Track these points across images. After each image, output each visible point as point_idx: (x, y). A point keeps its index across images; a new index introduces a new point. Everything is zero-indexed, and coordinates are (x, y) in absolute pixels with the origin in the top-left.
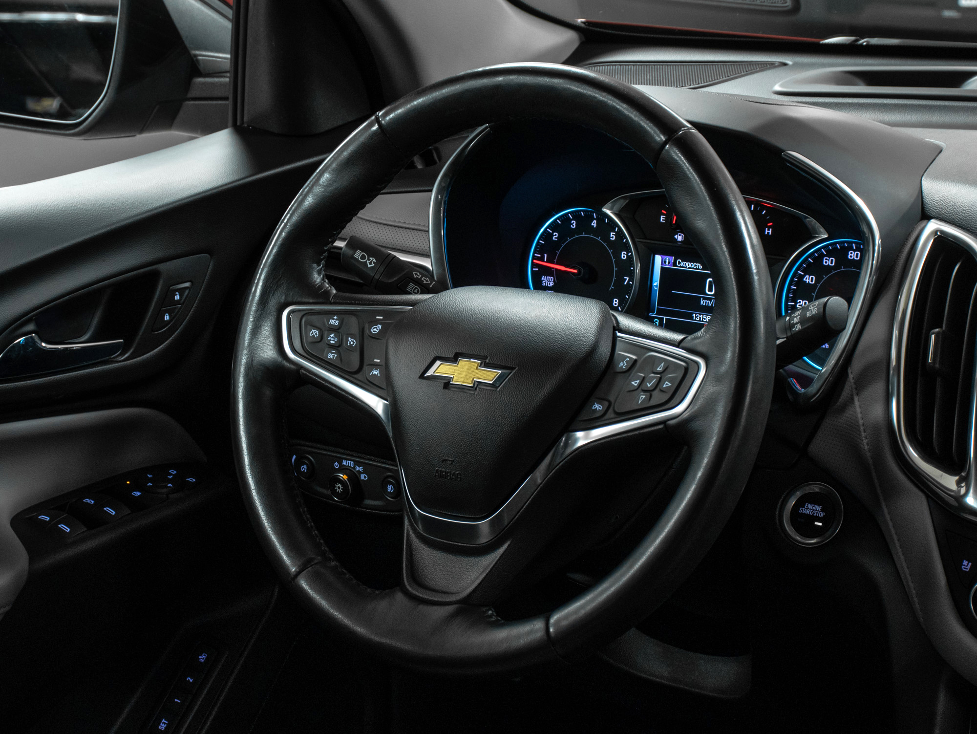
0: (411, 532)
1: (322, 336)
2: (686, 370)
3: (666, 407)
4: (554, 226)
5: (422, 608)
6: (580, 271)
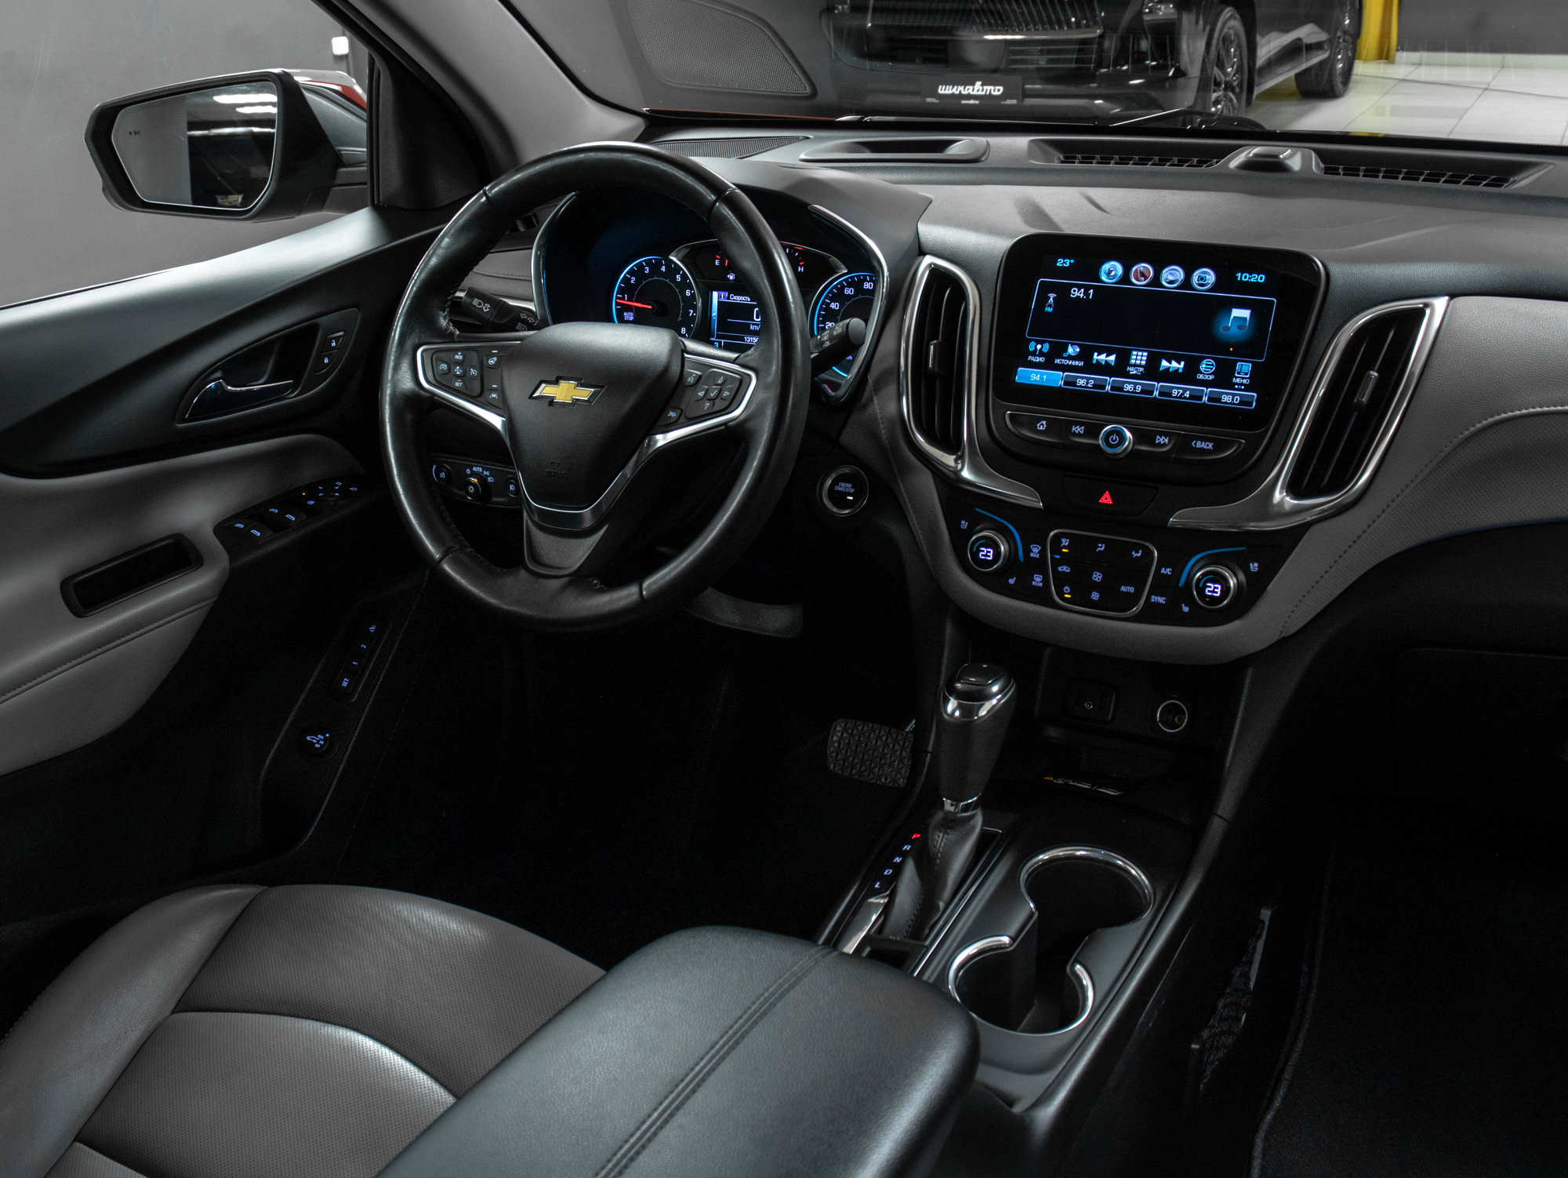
0: (529, 522)
1: (449, 369)
2: (741, 381)
3: (725, 412)
4: (631, 272)
5: (542, 581)
6: (653, 307)
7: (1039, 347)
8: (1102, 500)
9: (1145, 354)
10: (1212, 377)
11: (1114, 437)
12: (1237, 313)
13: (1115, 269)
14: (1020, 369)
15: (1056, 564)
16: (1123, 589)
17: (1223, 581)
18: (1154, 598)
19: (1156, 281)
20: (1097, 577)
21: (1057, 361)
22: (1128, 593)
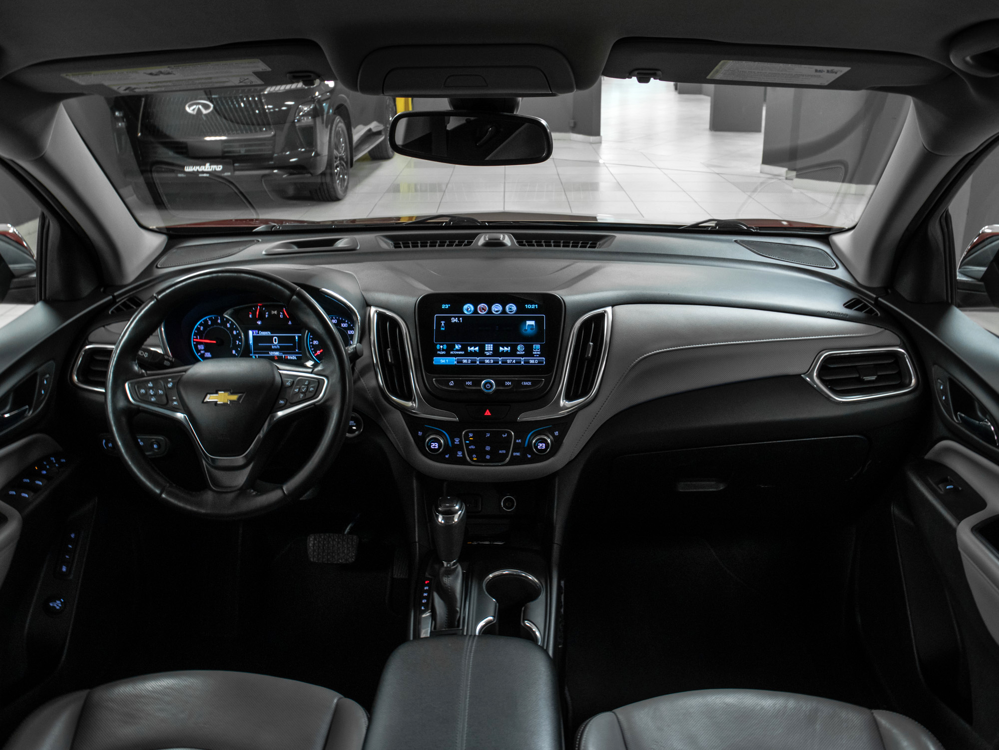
0: (208, 466)
1: (146, 392)
2: (319, 382)
3: (315, 397)
4: (201, 325)
5: (224, 495)
6: (217, 342)
7: (441, 347)
8: (486, 414)
9: (492, 345)
10: (523, 353)
11: (488, 385)
12: (529, 323)
13: (470, 308)
14: (434, 358)
15: (467, 445)
16: (500, 452)
17: (544, 441)
18: (515, 454)
19: (490, 312)
20: (488, 448)
21: (452, 353)
22: (503, 453)
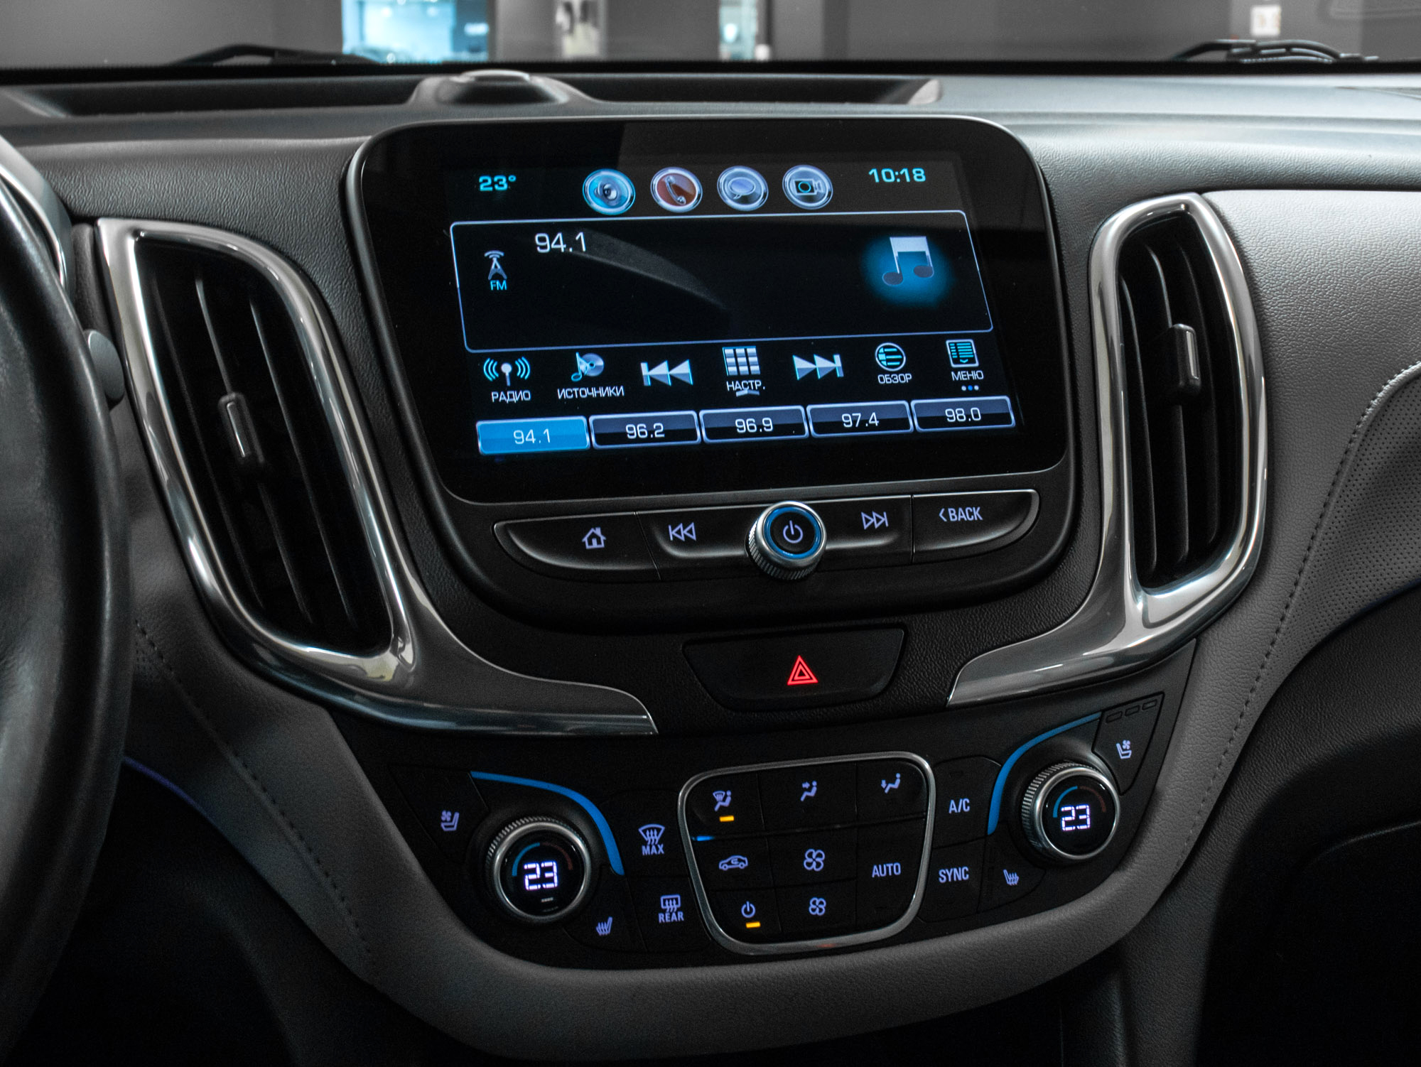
7: (507, 368)
8: (794, 679)
9: (752, 350)
10: (907, 377)
11: (791, 529)
12: (900, 245)
13: (615, 185)
14: (479, 424)
15: (708, 856)
16: (877, 872)
18: (945, 875)
19: (711, 198)
20: (814, 860)
21: (563, 394)
22: (890, 879)
